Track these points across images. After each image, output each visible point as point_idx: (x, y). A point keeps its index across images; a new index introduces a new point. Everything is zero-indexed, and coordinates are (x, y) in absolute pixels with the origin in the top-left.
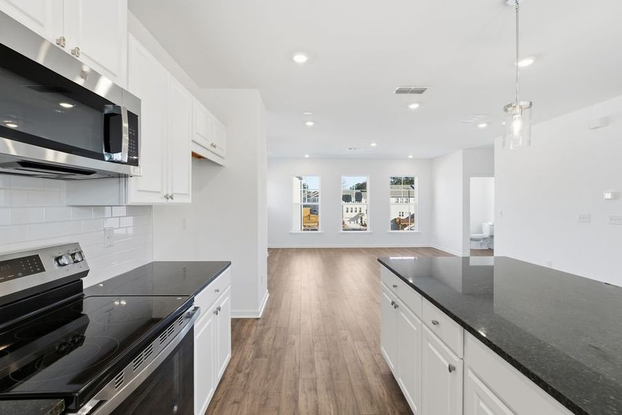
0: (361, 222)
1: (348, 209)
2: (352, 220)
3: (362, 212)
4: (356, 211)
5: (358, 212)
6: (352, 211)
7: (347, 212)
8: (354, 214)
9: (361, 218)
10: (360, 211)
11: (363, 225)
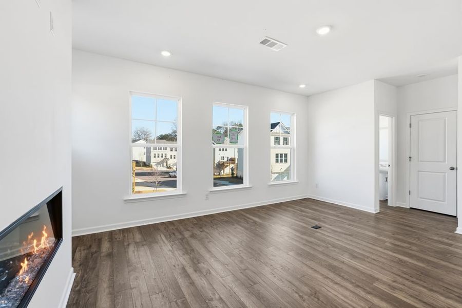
0: (167, 165)
1: (155, 154)
2: (158, 164)
3: (167, 157)
4: (162, 157)
5: (164, 157)
6: (158, 157)
7: (155, 157)
8: (160, 159)
9: (167, 162)
10: (166, 157)
11: (168, 168)
